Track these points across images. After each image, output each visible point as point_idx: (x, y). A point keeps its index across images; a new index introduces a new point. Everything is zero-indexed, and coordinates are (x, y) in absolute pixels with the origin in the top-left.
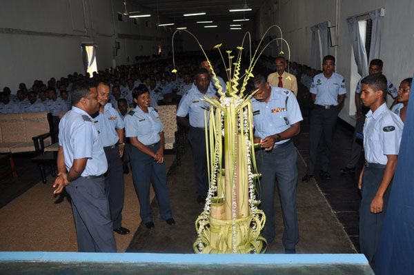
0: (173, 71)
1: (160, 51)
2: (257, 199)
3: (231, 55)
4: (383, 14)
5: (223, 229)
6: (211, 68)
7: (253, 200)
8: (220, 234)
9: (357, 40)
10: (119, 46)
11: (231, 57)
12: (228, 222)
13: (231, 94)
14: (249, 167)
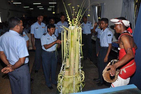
0: (53, 13)
1: (24, 16)
2: (81, 66)
3: (74, 8)
4: (105, 4)
5: (70, 79)
6: (67, 13)
7: (80, 67)
8: (70, 82)
9: (95, 13)
10: (9, 13)
11: (74, 10)
12: (72, 76)
13: (74, 25)
14: (80, 54)
